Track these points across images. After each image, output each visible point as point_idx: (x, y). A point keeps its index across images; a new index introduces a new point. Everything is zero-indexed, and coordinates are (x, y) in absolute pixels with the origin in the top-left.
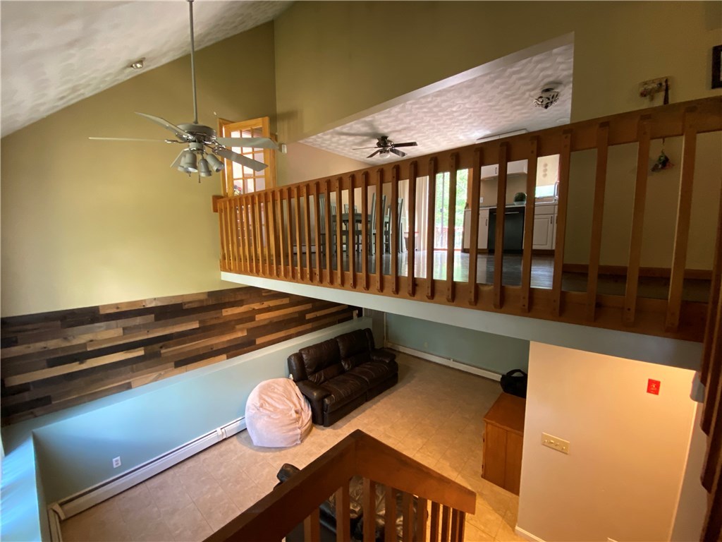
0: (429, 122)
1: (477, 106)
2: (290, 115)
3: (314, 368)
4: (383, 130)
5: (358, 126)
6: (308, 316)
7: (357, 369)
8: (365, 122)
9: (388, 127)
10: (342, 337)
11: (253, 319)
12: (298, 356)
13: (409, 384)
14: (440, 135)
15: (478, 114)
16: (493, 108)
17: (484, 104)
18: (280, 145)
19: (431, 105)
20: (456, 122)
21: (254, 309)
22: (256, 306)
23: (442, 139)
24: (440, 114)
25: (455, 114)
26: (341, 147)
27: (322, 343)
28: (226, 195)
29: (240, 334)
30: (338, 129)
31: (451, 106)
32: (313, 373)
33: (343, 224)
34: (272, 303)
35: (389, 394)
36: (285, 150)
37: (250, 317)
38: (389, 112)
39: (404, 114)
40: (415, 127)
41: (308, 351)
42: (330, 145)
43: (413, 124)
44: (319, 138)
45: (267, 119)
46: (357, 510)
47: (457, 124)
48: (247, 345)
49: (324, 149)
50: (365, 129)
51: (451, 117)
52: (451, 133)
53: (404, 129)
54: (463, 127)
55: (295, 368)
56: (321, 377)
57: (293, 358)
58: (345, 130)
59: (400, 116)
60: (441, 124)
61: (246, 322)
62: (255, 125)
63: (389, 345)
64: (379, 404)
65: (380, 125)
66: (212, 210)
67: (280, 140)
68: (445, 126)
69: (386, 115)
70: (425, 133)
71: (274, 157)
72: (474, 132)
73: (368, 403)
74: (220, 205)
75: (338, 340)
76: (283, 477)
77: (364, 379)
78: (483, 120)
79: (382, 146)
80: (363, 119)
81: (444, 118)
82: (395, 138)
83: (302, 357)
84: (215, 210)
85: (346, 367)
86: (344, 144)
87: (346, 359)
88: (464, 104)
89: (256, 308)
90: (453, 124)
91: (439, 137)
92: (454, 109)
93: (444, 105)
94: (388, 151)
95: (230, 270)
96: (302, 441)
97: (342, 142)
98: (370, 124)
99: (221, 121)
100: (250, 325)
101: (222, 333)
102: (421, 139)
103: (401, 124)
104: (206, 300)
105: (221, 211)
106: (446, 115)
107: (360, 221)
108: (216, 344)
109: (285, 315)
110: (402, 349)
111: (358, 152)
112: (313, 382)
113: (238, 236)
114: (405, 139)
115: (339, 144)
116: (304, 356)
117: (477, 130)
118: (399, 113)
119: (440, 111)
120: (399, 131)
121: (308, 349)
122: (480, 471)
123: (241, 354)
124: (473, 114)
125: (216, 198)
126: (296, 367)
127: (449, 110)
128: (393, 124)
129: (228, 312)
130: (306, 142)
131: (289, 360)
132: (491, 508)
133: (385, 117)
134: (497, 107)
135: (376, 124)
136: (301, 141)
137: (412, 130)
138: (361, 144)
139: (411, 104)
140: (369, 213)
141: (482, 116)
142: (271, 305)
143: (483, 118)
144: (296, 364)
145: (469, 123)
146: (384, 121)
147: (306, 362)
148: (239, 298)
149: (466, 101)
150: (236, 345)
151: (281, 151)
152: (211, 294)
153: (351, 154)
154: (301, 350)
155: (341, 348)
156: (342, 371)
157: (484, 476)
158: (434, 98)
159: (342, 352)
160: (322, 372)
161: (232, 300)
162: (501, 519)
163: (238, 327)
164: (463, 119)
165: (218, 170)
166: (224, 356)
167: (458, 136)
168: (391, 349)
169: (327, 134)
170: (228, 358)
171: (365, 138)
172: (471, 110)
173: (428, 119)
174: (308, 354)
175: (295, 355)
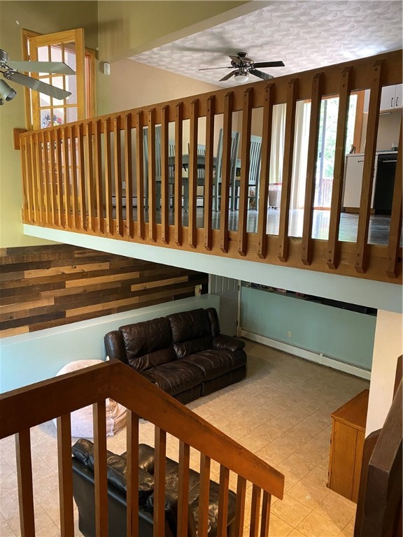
0: (298, 34)
1: (359, 13)
2: (114, 25)
3: (137, 351)
4: (239, 45)
5: (204, 38)
6: (134, 288)
7: (193, 357)
8: (213, 34)
9: (243, 41)
10: (176, 316)
11: (62, 286)
12: (118, 335)
13: (259, 381)
14: (317, 52)
15: (363, 24)
16: (381, 16)
17: (369, 11)
18: (102, 64)
19: (297, 12)
20: (335, 35)
21: (63, 273)
22: (67, 270)
23: (320, 57)
24: (310, 24)
25: (332, 25)
26: (186, 66)
27: (149, 322)
28: (31, 128)
29: (46, 302)
30: (178, 42)
31: (323, 14)
32: (135, 357)
33: (183, 169)
34: (87, 268)
35: (232, 390)
36: (108, 70)
37: (58, 282)
38: (242, 21)
39: (263, 24)
40: (281, 40)
41: (131, 330)
42: (170, 63)
43: (277, 36)
44: (156, 54)
45: (81, 31)
46: (150, 484)
47: (337, 38)
48: (55, 317)
49: (162, 68)
50: (213, 43)
51: (326, 28)
52: (330, 49)
53: (267, 43)
54: (346, 42)
55: (112, 349)
56: (145, 363)
57: (110, 336)
58: (188, 44)
59: (258, 26)
60: (315, 37)
61: (54, 289)
62: (67, 38)
63: (244, 334)
64: (217, 400)
65: (232, 37)
66: (13, 147)
67: (102, 57)
68: (321, 40)
69: (239, 25)
70: (295, 49)
71: (93, 79)
72: (362, 48)
73: (203, 399)
74: (23, 139)
75: (170, 319)
76: (76, 451)
77: (200, 368)
78: (372, 32)
79: (239, 67)
80: (209, 30)
81: (318, 29)
82: (256, 55)
83: (122, 336)
84: (17, 147)
85: (179, 353)
86: (189, 62)
87: (179, 343)
88: (342, 11)
89: (67, 272)
90: (331, 38)
91: (315, 55)
92: (329, 18)
93: (314, 12)
94: (246, 73)
95: (33, 222)
96: (115, 434)
97: (185, 59)
98: (220, 37)
99: (25, 32)
100: (59, 293)
101: (24, 300)
102: (291, 56)
103: (259, 37)
104: (5, 257)
105: (23, 147)
106: (320, 26)
107: (202, 167)
108: (16, 312)
109: (103, 284)
110: (258, 339)
111: (210, 73)
112: (134, 368)
113: (42, 181)
114: (269, 56)
115: (182, 62)
116: (125, 335)
117: (367, 45)
118: (256, 22)
119: (311, 20)
120: (261, 46)
121: (130, 326)
122: (327, 480)
123: (46, 328)
124: (356, 25)
125: (18, 132)
126: (114, 347)
127: (322, 19)
128: (250, 36)
129: (31, 275)
130: (138, 59)
131: (106, 338)
132: (330, 519)
133: (239, 28)
134: (388, 16)
135: (227, 36)
136: (133, 58)
137: (279, 45)
138: (211, 62)
139: (269, 11)
140: (215, 155)
141: (369, 26)
142: (86, 271)
143: (370, 29)
144: (114, 344)
145: (353, 36)
146: (238, 33)
147: (127, 342)
148: (45, 258)
149: (342, 7)
150: (41, 316)
151: (103, 72)
152: (11, 251)
153: (201, 75)
154: (121, 328)
155: (174, 329)
156: (174, 358)
157: (330, 486)
158: (299, 4)
159: (175, 333)
160: (147, 356)
161: (37, 260)
162: (339, 531)
163: (43, 294)
164: (344, 31)
165: (8, 99)
166: (27, 328)
167: (341, 53)
168: (244, 338)
169: (165, 50)
170: (31, 330)
171: (216, 54)
172: (352, 19)
173: (296, 30)
174: (129, 333)
175: (113, 333)
